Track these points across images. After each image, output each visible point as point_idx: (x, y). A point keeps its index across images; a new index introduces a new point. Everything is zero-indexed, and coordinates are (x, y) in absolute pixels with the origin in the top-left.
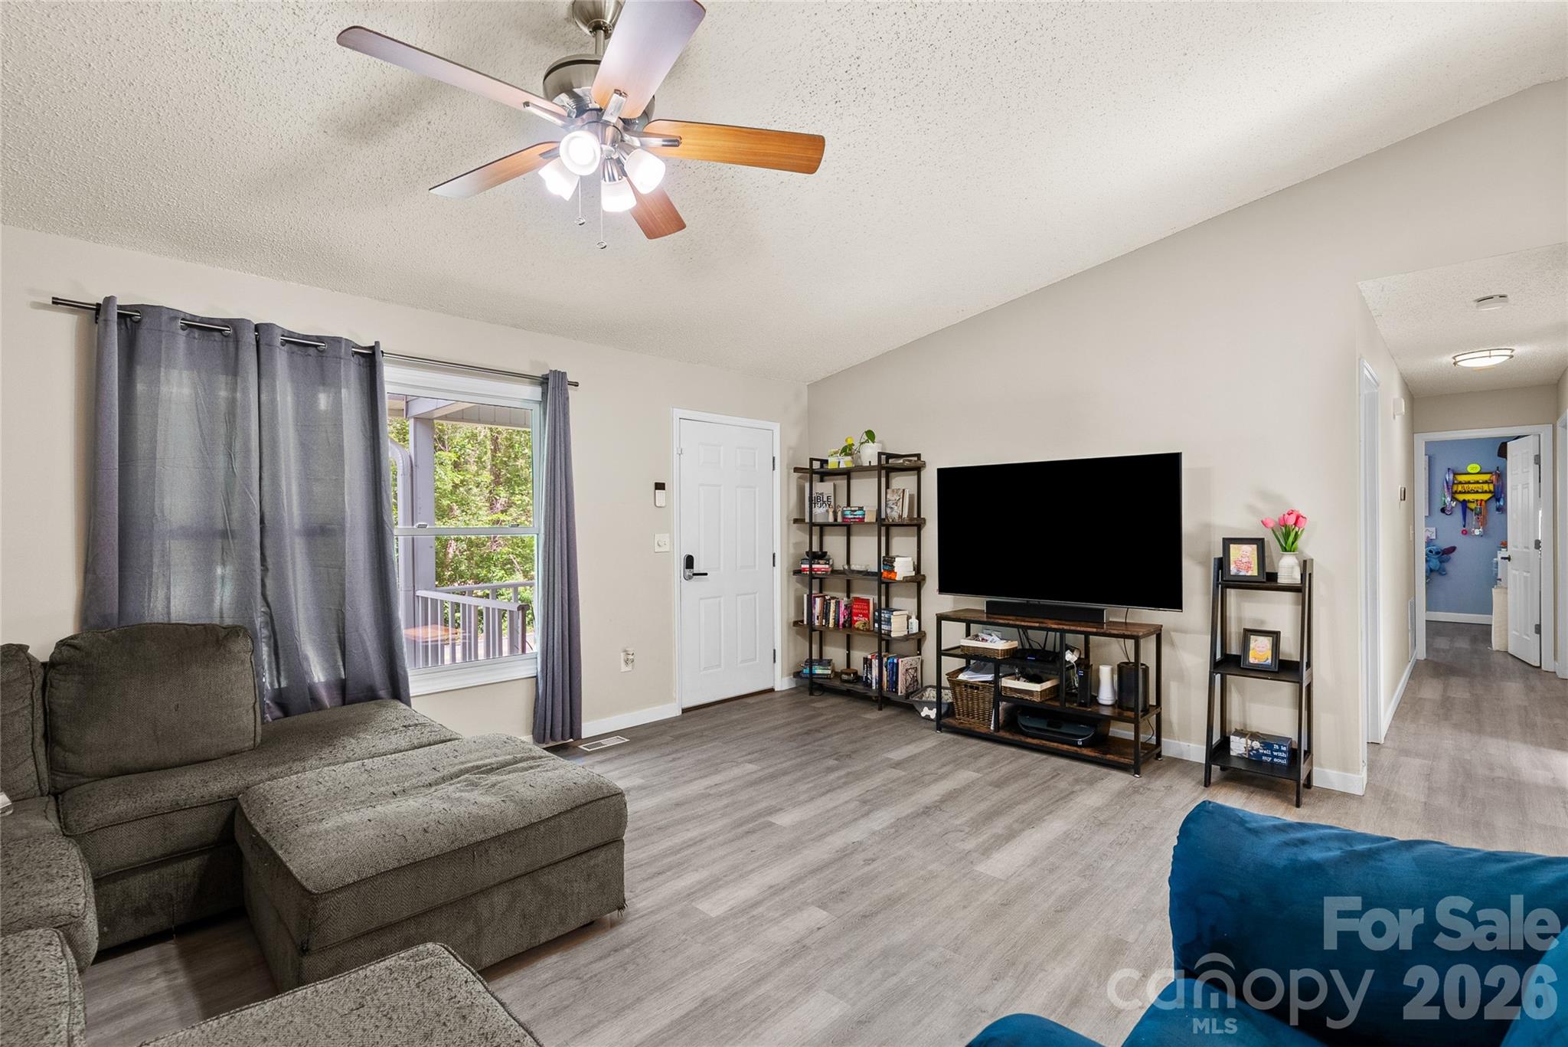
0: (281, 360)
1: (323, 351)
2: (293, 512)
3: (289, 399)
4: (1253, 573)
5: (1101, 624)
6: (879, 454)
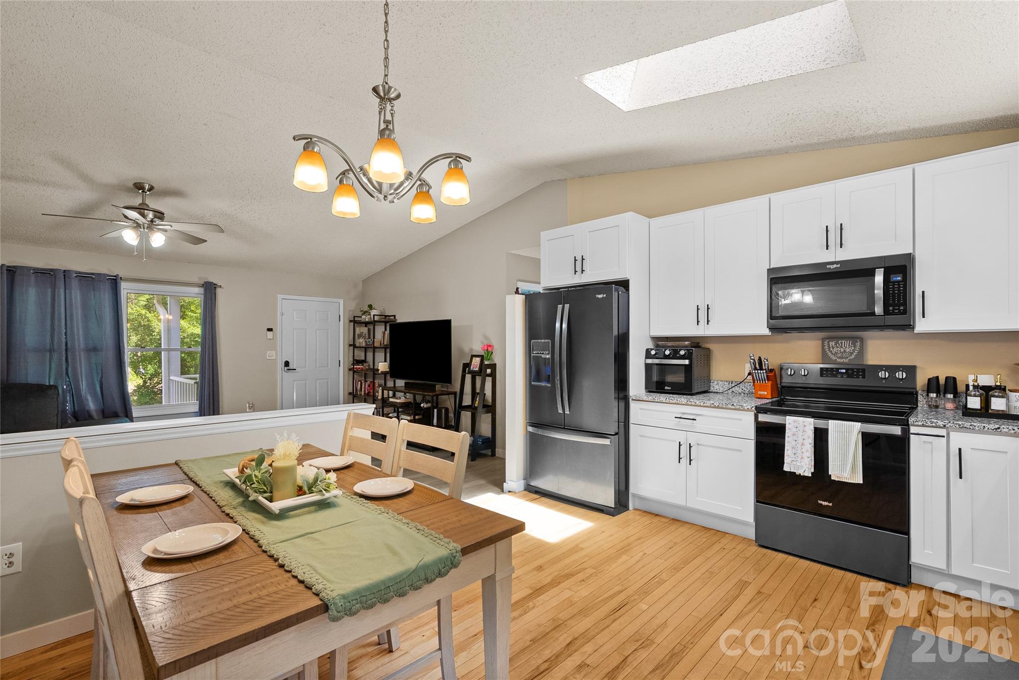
0: (75, 283)
1: (94, 279)
2: (80, 341)
3: (78, 298)
4: (477, 369)
5: (435, 391)
6: (374, 315)
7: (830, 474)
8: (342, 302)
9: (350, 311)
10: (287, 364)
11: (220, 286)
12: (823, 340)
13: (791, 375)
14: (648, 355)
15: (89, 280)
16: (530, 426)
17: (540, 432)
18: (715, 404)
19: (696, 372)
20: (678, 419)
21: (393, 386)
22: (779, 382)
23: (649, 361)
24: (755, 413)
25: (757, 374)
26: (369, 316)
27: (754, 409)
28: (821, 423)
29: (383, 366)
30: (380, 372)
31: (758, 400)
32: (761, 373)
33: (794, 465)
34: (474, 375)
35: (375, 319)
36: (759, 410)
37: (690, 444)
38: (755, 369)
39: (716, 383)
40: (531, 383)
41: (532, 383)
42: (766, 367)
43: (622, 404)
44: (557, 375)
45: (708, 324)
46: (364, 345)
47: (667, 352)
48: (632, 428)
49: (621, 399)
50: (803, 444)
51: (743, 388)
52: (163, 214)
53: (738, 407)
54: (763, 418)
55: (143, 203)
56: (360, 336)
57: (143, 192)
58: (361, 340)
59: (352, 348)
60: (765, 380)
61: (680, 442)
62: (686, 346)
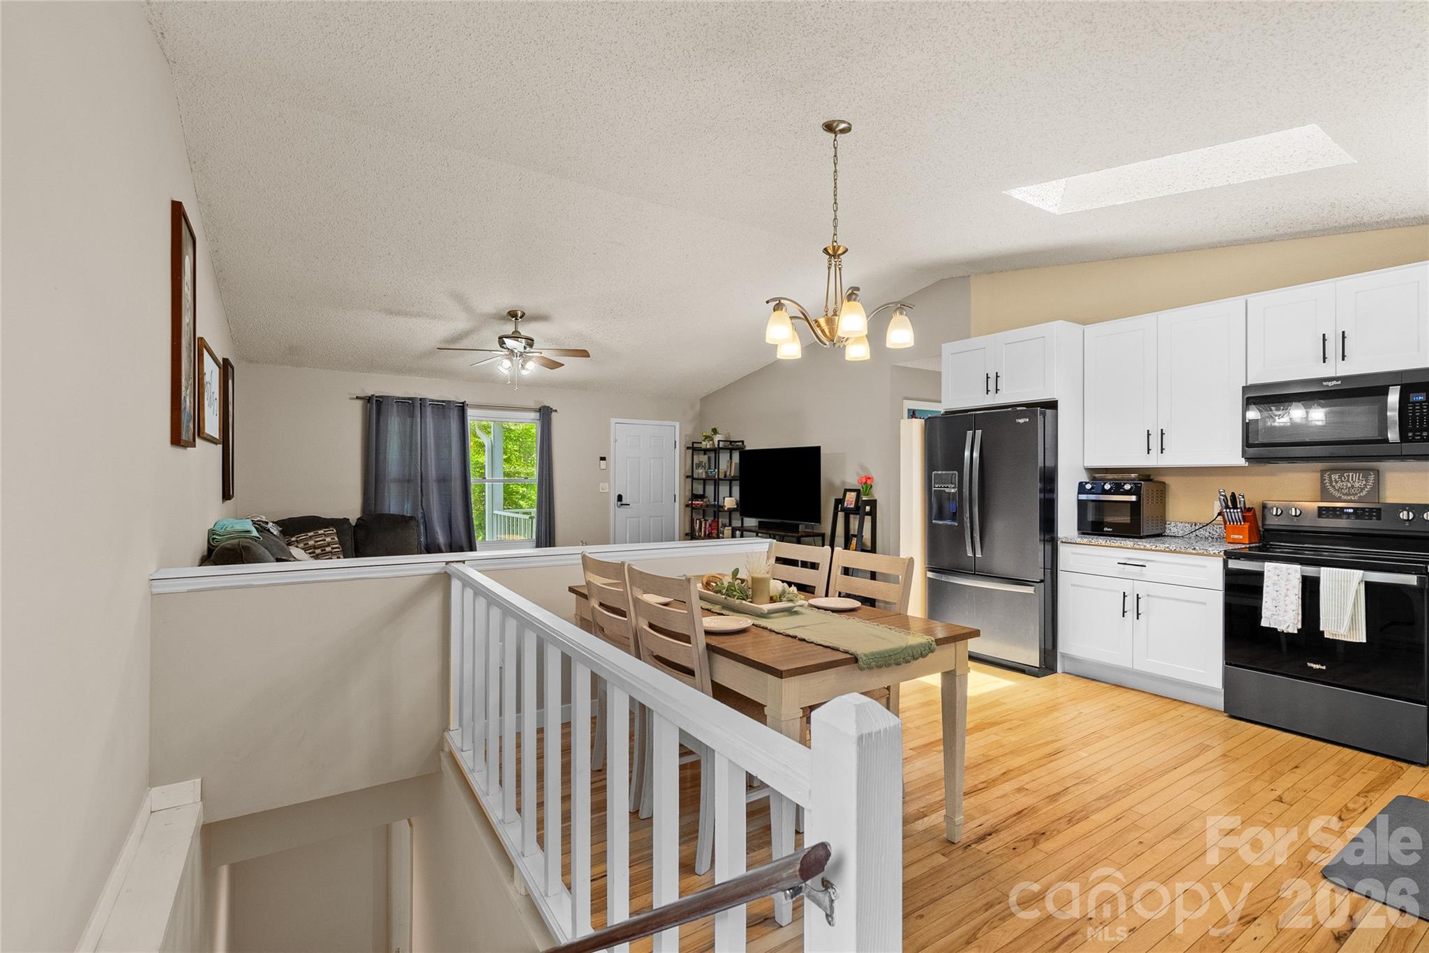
0: (429, 410)
1: (444, 406)
2: (432, 473)
3: (432, 426)
4: (852, 506)
5: (798, 532)
6: (719, 441)
7: (1321, 629)
8: (678, 425)
9: (686, 436)
10: (620, 498)
11: (556, 411)
12: (1323, 472)
13: (1276, 515)
14: (1081, 488)
15: (442, 407)
16: (929, 571)
17: (944, 578)
18: (1171, 548)
19: (1146, 510)
20: (1122, 565)
21: (740, 525)
22: (1260, 525)
23: (1083, 497)
24: (1224, 559)
25: (1229, 514)
26: (711, 442)
27: (1222, 553)
28: (1311, 571)
29: (729, 503)
30: (726, 509)
31: (1230, 544)
32: (1234, 512)
33: (1275, 619)
34: (848, 513)
35: (721, 446)
36: (1229, 555)
37: (1138, 595)
38: (1227, 507)
39: (1173, 524)
40: (931, 522)
41: (934, 521)
42: (1242, 505)
43: (1049, 548)
44: (966, 512)
45: (1162, 453)
46: (704, 476)
47: (1107, 487)
48: (1061, 576)
49: (1047, 541)
50: (1286, 596)
51: (1211, 531)
52: (533, 340)
53: (1201, 552)
54: (1233, 564)
55: (516, 331)
56: (699, 465)
57: (516, 319)
58: (700, 471)
59: (690, 480)
60: (1240, 522)
61: (1124, 593)
62: (1134, 480)
